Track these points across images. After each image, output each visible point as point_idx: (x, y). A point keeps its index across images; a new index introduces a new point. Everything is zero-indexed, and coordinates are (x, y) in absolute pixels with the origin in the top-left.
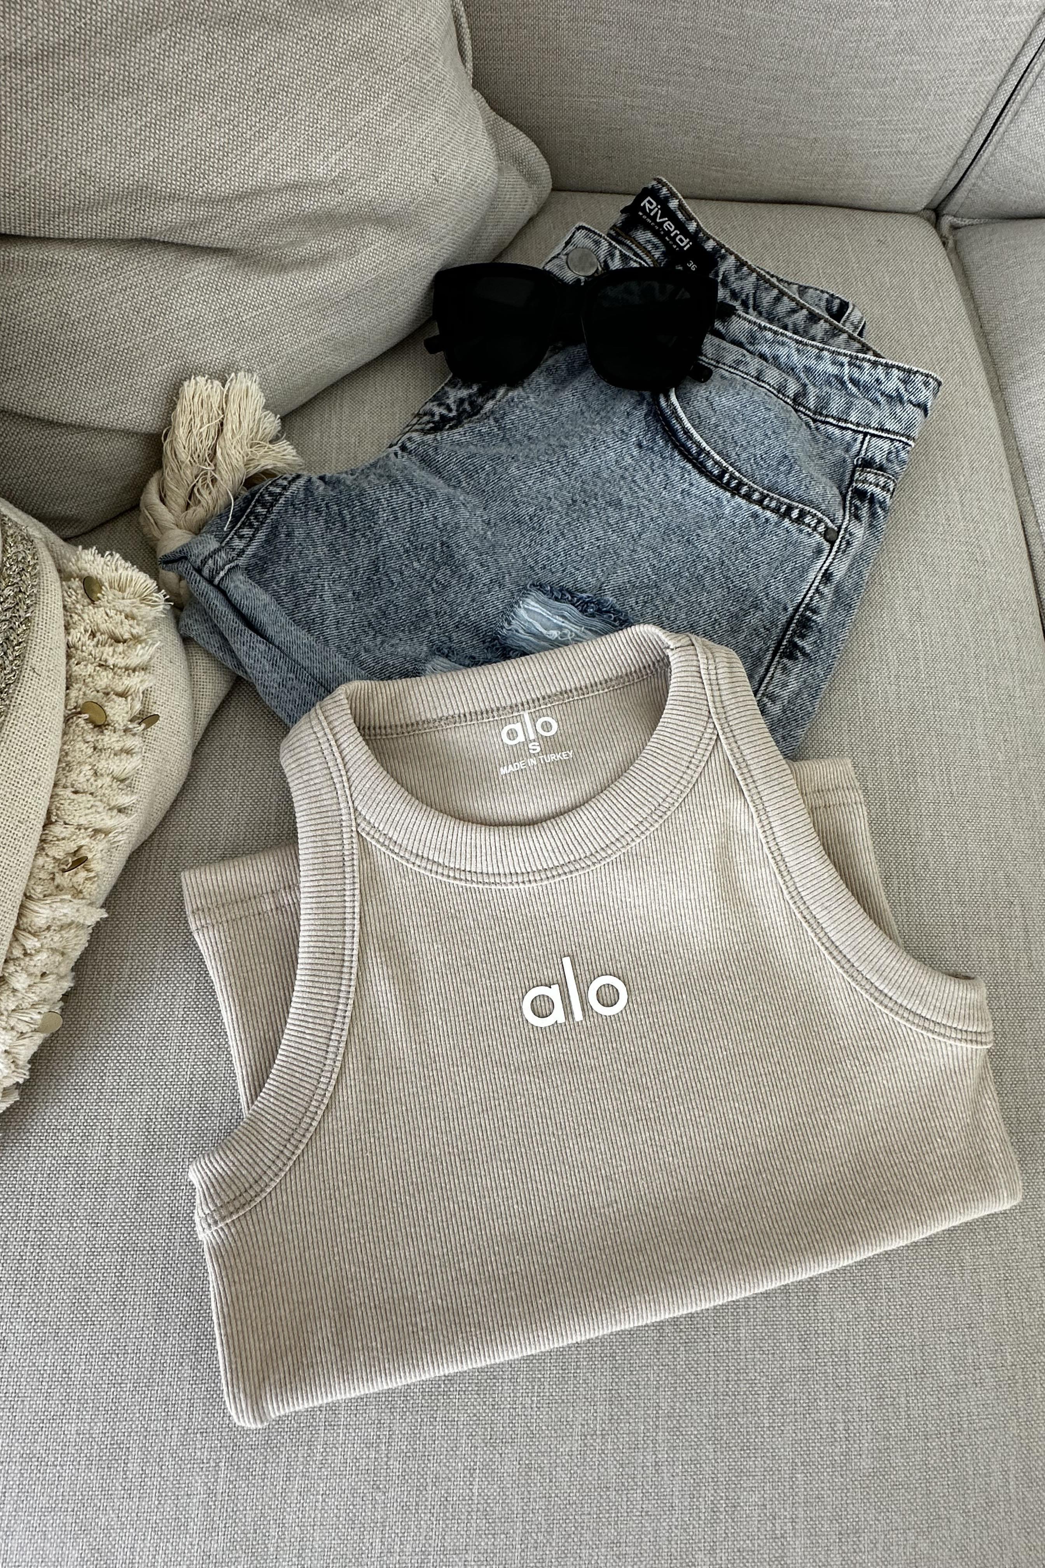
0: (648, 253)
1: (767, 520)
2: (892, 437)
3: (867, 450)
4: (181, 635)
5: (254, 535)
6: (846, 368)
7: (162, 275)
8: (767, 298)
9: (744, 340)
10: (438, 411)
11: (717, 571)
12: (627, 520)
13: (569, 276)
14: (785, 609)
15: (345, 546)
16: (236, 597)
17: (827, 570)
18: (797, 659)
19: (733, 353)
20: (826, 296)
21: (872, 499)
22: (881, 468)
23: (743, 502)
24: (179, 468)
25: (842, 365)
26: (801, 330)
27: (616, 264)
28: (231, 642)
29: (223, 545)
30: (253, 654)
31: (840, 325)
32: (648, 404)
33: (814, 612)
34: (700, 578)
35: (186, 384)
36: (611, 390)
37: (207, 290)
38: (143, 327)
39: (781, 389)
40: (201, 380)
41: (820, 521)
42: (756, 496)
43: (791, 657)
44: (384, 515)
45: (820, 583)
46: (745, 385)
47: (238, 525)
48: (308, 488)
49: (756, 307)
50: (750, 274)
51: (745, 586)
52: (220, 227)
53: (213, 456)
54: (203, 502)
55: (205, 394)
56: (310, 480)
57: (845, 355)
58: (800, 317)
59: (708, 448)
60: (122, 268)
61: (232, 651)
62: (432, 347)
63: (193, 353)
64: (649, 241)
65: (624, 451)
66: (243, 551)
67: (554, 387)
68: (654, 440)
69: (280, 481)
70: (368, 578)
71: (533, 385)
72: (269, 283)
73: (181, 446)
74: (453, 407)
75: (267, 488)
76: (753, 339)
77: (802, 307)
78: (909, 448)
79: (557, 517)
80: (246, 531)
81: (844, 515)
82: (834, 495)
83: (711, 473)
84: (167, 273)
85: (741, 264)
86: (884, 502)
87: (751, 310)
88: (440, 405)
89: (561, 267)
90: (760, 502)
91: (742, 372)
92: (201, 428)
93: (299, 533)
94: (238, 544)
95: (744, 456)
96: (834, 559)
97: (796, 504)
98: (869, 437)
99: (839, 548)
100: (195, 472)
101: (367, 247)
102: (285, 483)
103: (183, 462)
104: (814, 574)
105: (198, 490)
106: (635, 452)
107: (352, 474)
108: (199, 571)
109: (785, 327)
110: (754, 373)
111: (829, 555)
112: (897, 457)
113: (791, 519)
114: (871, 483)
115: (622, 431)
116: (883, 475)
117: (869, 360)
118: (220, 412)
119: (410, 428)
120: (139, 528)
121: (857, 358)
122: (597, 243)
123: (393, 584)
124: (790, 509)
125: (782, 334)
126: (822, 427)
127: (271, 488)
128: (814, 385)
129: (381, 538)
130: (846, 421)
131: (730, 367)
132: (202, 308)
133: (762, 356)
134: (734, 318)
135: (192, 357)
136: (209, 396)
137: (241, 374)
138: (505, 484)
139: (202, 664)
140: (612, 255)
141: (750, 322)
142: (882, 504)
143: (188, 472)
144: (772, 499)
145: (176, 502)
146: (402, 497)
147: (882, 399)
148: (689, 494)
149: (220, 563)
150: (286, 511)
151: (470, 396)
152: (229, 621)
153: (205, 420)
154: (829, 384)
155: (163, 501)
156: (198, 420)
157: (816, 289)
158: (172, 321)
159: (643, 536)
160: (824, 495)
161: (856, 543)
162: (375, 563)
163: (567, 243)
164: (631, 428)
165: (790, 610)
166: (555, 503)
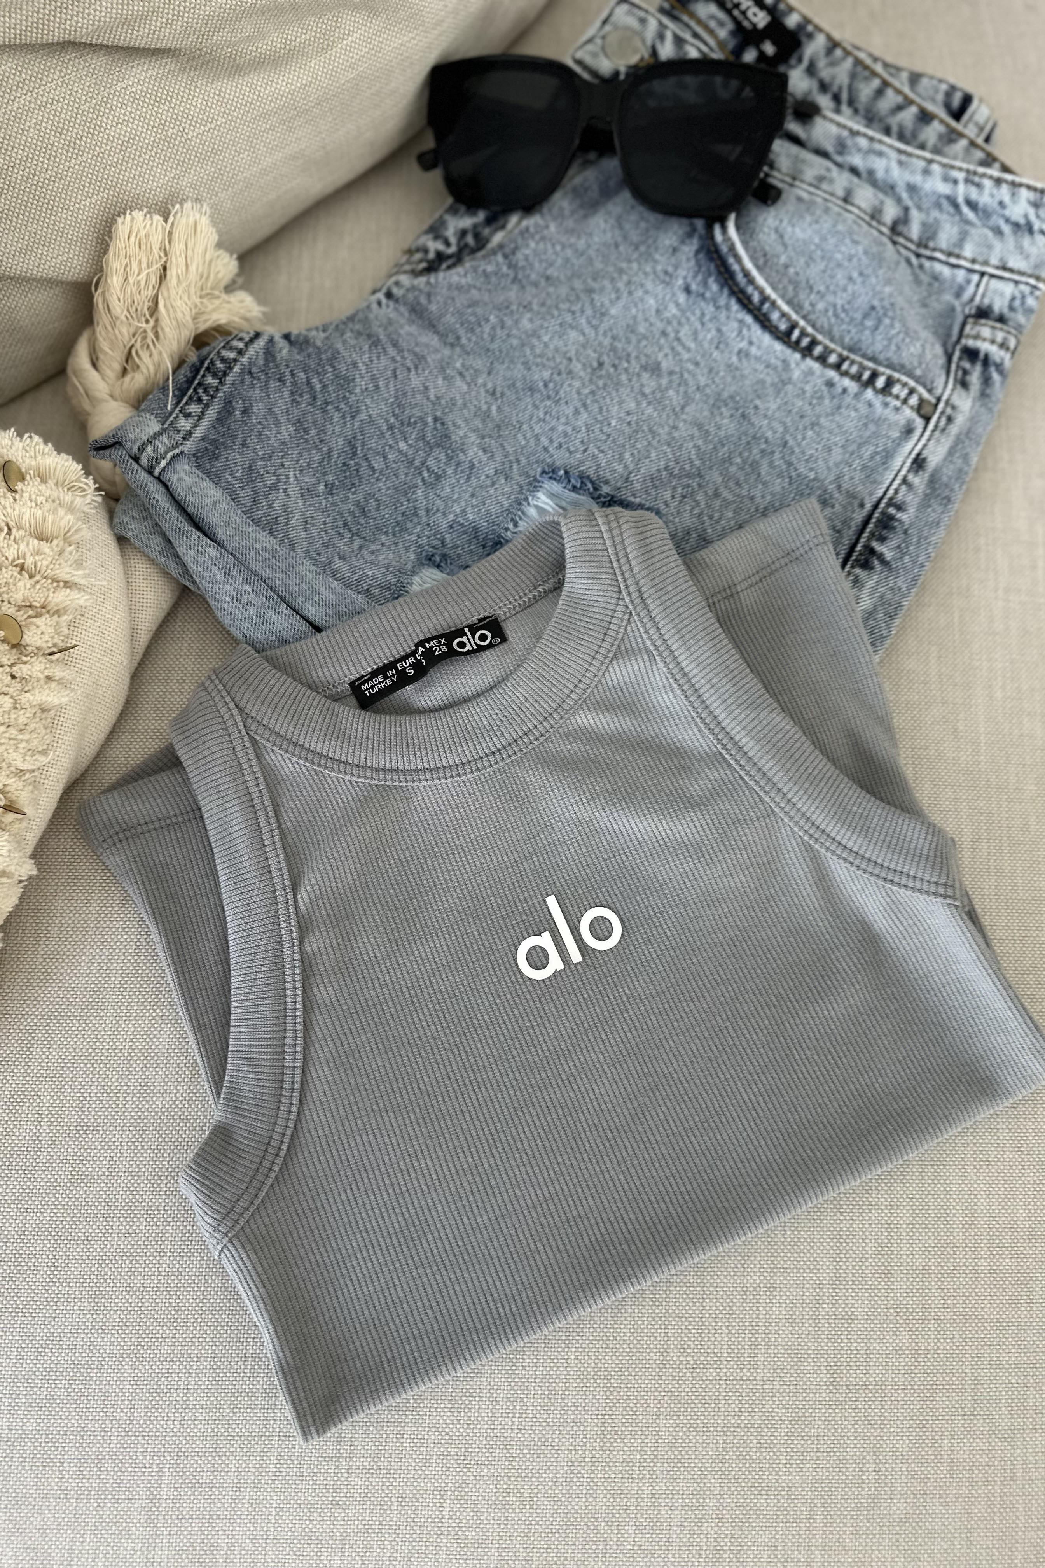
0: (711, 32)
1: (845, 391)
2: (1016, 277)
3: (983, 296)
4: (115, 534)
5: (203, 413)
6: (961, 188)
7: (89, 87)
8: (866, 91)
9: (830, 148)
10: (435, 246)
11: (777, 455)
12: (667, 389)
13: (605, 66)
14: (862, 505)
15: (315, 423)
16: (180, 491)
17: (919, 455)
18: (872, 568)
19: (814, 166)
20: (944, 87)
21: (986, 361)
22: (1001, 319)
23: (816, 366)
24: (113, 325)
25: (955, 182)
26: (908, 133)
27: (667, 51)
28: (176, 543)
29: (166, 426)
30: (201, 559)
31: (958, 126)
32: (701, 237)
33: (899, 508)
34: (755, 465)
35: (120, 220)
36: (653, 217)
37: (144, 102)
38: (67, 151)
39: (875, 215)
40: (138, 215)
41: (912, 391)
42: (833, 359)
43: (866, 565)
44: (362, 383)
45: (909, 471)
46: (827, 210)
47: (184, 401)
48: (269, 352)
49: (851, 103)
50: (844, 59)
51: (812, 475)
52: (158, 24)
53: (154, 309)
54: (143, 368)
55: (143, 233)
56: (271, 340)
57: (960, 169)
58: (908, 116)
59: (773, 296)
60: (41, 79)
61: (177, 556)
62: (427, 162)
63: (127, 182)
64: (713, 17)
65: (668, 297)
66: (190, 433)
67: (581, 212)
68: (705, 283)
69: (235, 343)
70: (344, 464)
71: (555, 211)
72: (220, 91)
73: (115, 297)
74: (453, 240)
75: (218, 352)
76: (842, 147)
77: (909, 102)
78: (1037, 293)
79: (577, 384)
80: (194, 408)
81: (946, 383)
82: (935, 356)
83: (776, 328)
84: (95, 84)
85: (833, 45)
86: (1002, 364)
87: (844, 107)
88: (436, 238)
89: (595, 55)
90: (837, 367)
91: (825, 192)
92: (138, 275)
93: (259, 408)
94: (184, 424)
95: (820, 306)
96: (929, 440)
97: (881, 369)
98: (985, 279)
99: (936, 426)
100: (132, 330)
101: (343, 39)
102: (241, 345)
103: (117, 318)
104: (902, 459)
105: (137, 352)
106: (682, 298)
107: (324, 331)
108: (136, 459)
109: (887, 131)
110: (841, 193)
111: (922, 435)
112: (1023, 303)
113: (874, 389)
114: (984, 340)
115: (666, 272)
116: (1001, 329)
117: (991, 177)
118: (162, 255)
119: (398, 269)
120: (67, 400)
121: (975, 173)
122: (643, 21)
123: (373, 470)
124: (874, 375)
125: (880, 142)
126: (927, 264)
127: (225, 353)
128: (919, 208)
129: (358, 411)
130: (958, 256)
131: (810, 185)
132: (138, 126)
133: (854, 171)
134: (818, 121)
135: (127, 186)
136: (147, 236)
137: (188, 205)
138: (515, 342)
139: (142, 570)
140: (661, 37)
141: (839, 125)
142: (999, 367)
143: (124, 330)
144: (853, 362)
145: (110, 367)
146: (384, 361)
147: (1006, 229)
148: (747, 355)
149: (161, 450)
150: (242, 382)
151: (475, 226)
152: (173, 520)
153: (144, 265)
154: (938, 205)
155: (94, 365)
156: (135, 266)
157: (932, 78)
158: (102, 143)
159: (687, 409)
160: (921, 356)
161: (960, 420)
162: (351, 444)
163: (605, 22)
164: (676, 267)
165: (868, 506)
166: (577, 367)
